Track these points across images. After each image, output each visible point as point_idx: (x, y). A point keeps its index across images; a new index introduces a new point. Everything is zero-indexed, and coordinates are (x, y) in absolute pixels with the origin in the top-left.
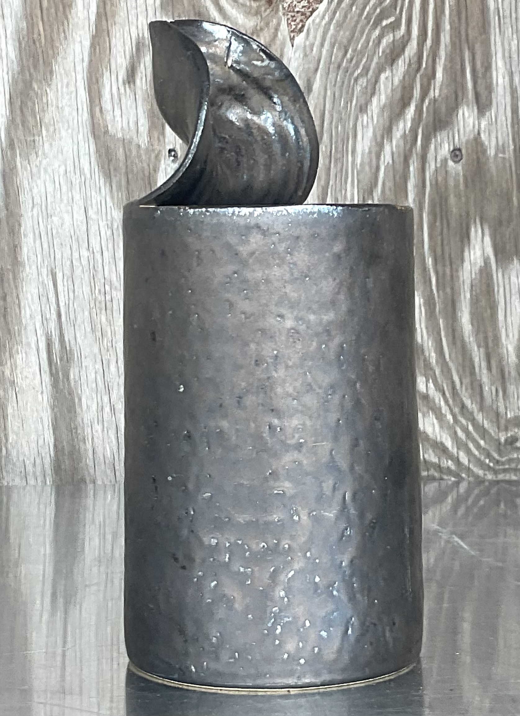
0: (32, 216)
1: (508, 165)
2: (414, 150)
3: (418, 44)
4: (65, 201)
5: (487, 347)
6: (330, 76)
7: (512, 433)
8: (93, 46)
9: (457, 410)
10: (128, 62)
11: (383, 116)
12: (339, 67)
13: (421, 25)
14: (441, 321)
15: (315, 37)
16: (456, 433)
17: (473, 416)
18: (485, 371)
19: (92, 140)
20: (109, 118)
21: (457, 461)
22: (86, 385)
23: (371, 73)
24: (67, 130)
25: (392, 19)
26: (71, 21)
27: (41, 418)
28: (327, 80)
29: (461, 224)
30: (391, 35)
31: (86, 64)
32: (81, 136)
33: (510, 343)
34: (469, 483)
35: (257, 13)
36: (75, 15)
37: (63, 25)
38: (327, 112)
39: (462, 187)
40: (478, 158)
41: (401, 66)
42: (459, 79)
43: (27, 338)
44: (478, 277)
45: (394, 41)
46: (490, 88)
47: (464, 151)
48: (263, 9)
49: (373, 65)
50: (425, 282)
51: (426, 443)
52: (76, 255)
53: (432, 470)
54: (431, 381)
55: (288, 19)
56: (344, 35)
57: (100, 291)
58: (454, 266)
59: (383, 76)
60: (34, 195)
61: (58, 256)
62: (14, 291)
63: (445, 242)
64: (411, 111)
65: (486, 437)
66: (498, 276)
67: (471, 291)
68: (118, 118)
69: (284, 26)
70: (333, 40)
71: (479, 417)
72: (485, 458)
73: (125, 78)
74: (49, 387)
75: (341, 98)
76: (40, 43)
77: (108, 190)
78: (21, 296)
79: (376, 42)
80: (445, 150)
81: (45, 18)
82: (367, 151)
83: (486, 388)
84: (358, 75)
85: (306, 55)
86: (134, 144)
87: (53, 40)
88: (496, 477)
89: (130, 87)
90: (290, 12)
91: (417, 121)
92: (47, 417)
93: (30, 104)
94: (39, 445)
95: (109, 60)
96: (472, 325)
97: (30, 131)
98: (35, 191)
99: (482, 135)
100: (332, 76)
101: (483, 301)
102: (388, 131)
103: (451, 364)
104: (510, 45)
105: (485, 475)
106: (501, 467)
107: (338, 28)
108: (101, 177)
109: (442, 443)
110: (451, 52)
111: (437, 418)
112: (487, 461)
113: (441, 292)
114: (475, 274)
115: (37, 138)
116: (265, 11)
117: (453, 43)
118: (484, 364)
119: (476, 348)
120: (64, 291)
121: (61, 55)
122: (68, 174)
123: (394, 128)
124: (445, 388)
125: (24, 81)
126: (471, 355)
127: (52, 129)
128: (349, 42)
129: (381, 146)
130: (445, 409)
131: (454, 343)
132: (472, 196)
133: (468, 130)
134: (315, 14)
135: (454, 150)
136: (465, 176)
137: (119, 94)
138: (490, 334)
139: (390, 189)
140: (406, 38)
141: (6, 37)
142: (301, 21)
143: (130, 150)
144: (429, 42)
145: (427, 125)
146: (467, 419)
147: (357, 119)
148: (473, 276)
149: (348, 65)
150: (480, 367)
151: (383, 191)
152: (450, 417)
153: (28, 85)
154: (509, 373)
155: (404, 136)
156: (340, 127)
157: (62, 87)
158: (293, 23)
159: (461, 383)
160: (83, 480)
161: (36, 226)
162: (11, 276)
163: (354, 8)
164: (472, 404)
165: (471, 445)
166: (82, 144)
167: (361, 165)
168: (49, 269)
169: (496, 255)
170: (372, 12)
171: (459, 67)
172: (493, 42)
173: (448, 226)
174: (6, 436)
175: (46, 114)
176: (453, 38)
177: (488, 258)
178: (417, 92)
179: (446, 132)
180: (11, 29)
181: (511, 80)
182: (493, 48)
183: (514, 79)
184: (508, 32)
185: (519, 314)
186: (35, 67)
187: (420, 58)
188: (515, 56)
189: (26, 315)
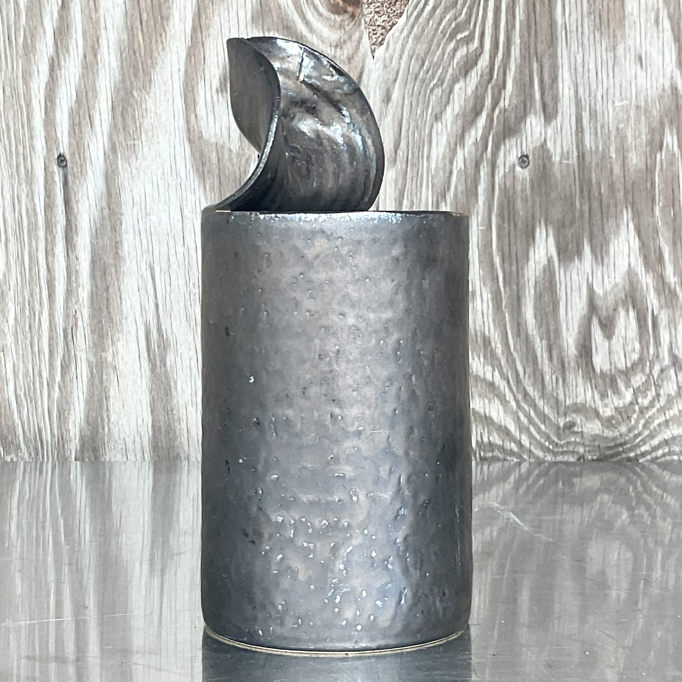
0: (132, 214)
1: (571, 170)
2: (485, 156)
3: (490, 57)
4: (163, 201)
5: (549, 339)
6: (408, 86)
7: (571, 419)
8: (189, 56)
9: (520, 397)
10: (221, 71)
11: (456, 123)
12: (416, 78)
13: (493, 39)
14: (507, 315)
15: (395, 51)
16: (518, 418)
17: (535, 402)
18: (546, 361)
19: (187, 145)
20: (203, 123)
21: (520, 444)
22: (181, 371)
23: (445, 84)
24: (165, 135)
25: (467, 33)
26: (168, 33)
27: (141, 400)
28: (405, 89)
29: (527, 226)
30: (465, 49)
31: (182, 73)
32: (177, 141)
33: (570, 336)
34: (530, 463)
35: (341, 27)
36: (172, 28)
37: (161, 36)
38: (404, 120)
39: (528, 191)
40: (544, 165)
41: (474, 78)
42: (527, 91)
43: (128, 327)
44: (542, 274)
45: (467, 53)
46: (556, 99)
47: (531, 158)
48: (346, 23)
49: (448, 77)
50: (493, 279)
51: (491, 426)
52: (172, 252)
53: (497, 451)
54: (496, 370)
55: (370, 32)
56: (421, 48)
57: (194, 284)
58: (520, 264)
59: (457, 87)
60: (134, 195)
61: (156, 253)
62: (116, 284)
63: (512, 243)
64: (482, 121)
65: (547, 422)
66: (560, 274)
67: (535, 287)
68: (212, 124)
69: (365, 40)
70: (411, 53)
71: (540, 403)
72: (545, 441)
73: (218, 86)
74: (148, 372)
75: (418, 106)
76: (140, 53)
77: (202, 192)
78: (122, 287)
79: (451, 54)
80: (513, 157)
81: (145, 30)
82: (441, 156)
83: (547, 378)
84: (434, 85)
85: (385, 67)
86: (226, 148)
87: (151, 50)
88: (555, 458)
89: (223, 96)
90: (371, 25)
91: (488, 128)
92: (145, 399)
93: (129, 110)
94: (139, 424)
95: (204, 69)
96: (535, 318)
97: (130, 136)
98: (135, 191)
99: (548, 143)
100: (409, 86)
101: (546, 296)
102: (461, 138)
103: (515, 355)
104: (575, 58)
105: (545, 456)
106: (560, 450)
107: (416, 42)
108: (195, 179)
109: (505, 427)
110: (521, 65)
111: (502, 405)
112: (547, 444)
113: (507, 288)
114: (539, 272)
115: (136, 142)
116: (348, 25)
117: (523, 57)
118: (546, 355)
119: (538, 340)
120: (161, 285)
121: (159, 66)
122: (166, 176)
123: (467, 137)
124: (510, 377)
125: (125, 89)
126: (534, 346)
127: (150, 134)
128: (426, 54)
129: (454, 152)
130: (509, 396)
131: (519, 335)
132: (538, 200)
133: (535, 138)
134: (395, 28)
135: (523, 156)
136: (531, 180)
137: (212, 102)
138: (552, 328)
139: (462, 193)
140: (479, 51)
141: (109, 47)
142: (382, 34)
143: (223, 154)
144: (500, 55)
145: (497, 133)
146: (529, 406)
147: (432, 126)
148: (537, 274)
149: (425, 76)
150: (542, 357)
151: (456, 195)
152: (513, 404)
153: (129, 93)
154: (569, 363)
155: (476, 143)
156: (416, 134)
157: (160, 95)
158: (374, 37)
159: (525, 373)
160: (178, 457)
161: (136, 225)
162: (113, 270)
163: (431, 23)
164: (534, 391)
165: (532, 429)
166: (178, 148)
167: (435, 170)
168: (148, 263)
169: (559, 255)
170: (447, 27)
171: (528, 78)
172: (559, 55)
173: (515, 228)
174: (108, 416)
175: (145, 120)
176: (523, 51)
177: (551, 257)
178: (488, 102)
179: (515, 140)
180: (113, 40)
181: (576, 91)
182: (560, 61)
183: (579, 90)
184: (574, 46)
185: (579, 309)
186: (135, 76)
187: (492, 70)
188: (580, 69)
189: (126, 305)
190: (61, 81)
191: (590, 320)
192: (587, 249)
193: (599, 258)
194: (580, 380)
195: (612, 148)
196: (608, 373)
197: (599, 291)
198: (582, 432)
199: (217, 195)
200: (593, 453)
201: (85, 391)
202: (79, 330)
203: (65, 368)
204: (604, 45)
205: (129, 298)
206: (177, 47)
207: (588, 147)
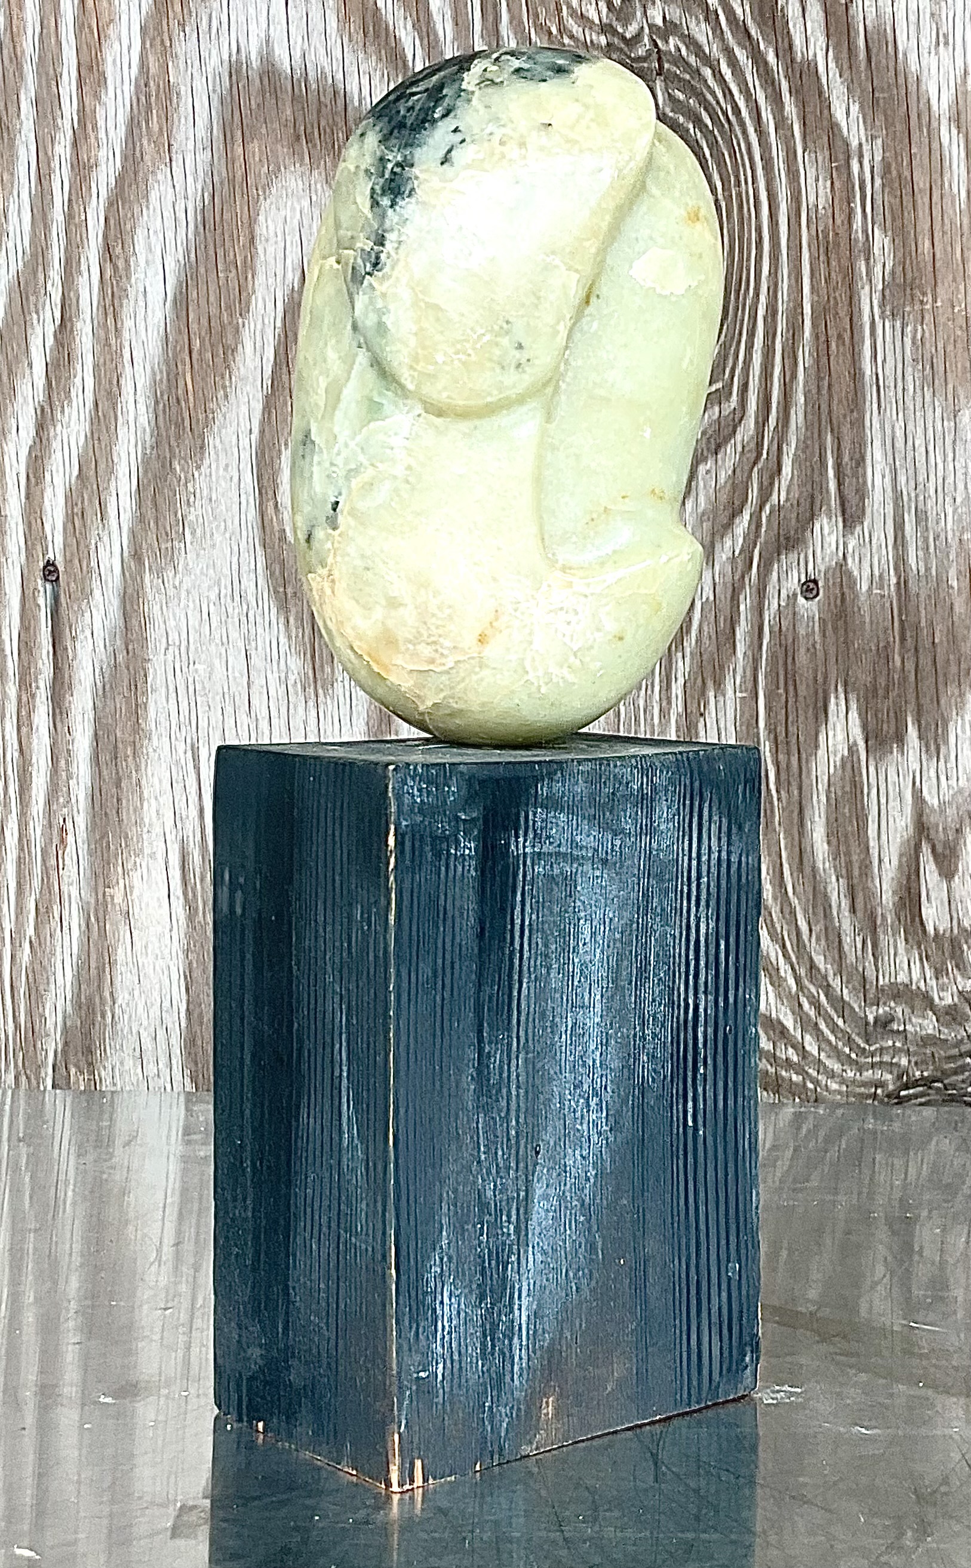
0: (165, 661)
1: (888, 605)
2: (747, 579)
3: (757, 422)
4: (217, 639)
5: (849, 877)
7: (887, 1010)
8: (267, 408)
9: (802, 972)
11: (702, 526)
13: (762, 396)
14: (781, 837)
16: (800, 1005)
17: (827, 981)
18: (846, 914)
19: (260, 551)
20: (287, 518)
21: (802, 1049)
24: (223, 535)
25: (719, 385)
26: (235, 372)
27: (169, 968)
29: (816, 692)
30: (717, 409)
31: (255, 435)
32: (244, 544)
33: (886, 875)
36: (241, 366)
39: (817, 637)
40: (843, 595)
41: (730, 456)
42: (816, 477)
43: (151, 845)
44: (839, 772)
45: (720, 417)
46: (862, 493)
47: (820, 584)
52: (230, 722)
54: (765, 927)
58: (804, 756)
59: (702, 469)
60: (169, 630)
61: (203, 723)
62: (134, 774)
63: (790, 719)
64: (743, 522)
65: (846, 1013)
66: (869, 774)
67: (828, 792)
71: (836, 983)
72: (844, 1045)
74: (182, 922)
76: (187, 401)
77: (282, 626)
78: (143, 782)
80: (794, 580)
81: (196, 366)
83: (847, 940)
87: (206, 401)
88: (861, 1075)
91: (752, 535)
92: (177, 966)
93: (166, 491)
94: (164, 1009)
96: (829, 843)
97: (167, 534)
98: (172, 623)
99: (850, 561)
101: (847, 807)
102: (709, 551)
103: (795, 901)
104: (893, 429)
105: (844, 1070)
106: (869, 1060)
108: (272, 604)
109: (780, 1022)
110: (806, 437)
111: (773, 984)
112: (847, 1050)
113: (783, 793)
114: (835, 767)
115: (176, 545)
117: (809, 425)
118: (845, 904)
119: (834, 878)
121: (217, 423)
122: (223, 601)
123: (718, 546)
124: (786, 938)
125: (160, 459)
126: (825, 889)
127: (199, 532)
130: (785, 970)
131: (801, 871)
132: (833, 650)
133: (828, 553)
135: (807, 581)
136: (822, 619)
138: (857, 858)
139: (710, 637)
140: (739, 413)
141: (135, 393)
144: (772, 421)
145: (767, 544)
146: (818, 987)
148: (832, 771)
150: (840, 905)
151: (699, 641)
152: (791, 982)
153: (166, 465)
154: (883, 916)
155: (733, 559)
157: (218, 469)
159: (811, 932)
161: (171, 677)
162: (129, 752)
164: (826, 963)
166: (244, 555)
168: (189, 741)
169: (866, 741)
171: (816, 458)
172: (867, 424)
173: (796, 695)
174: (112, 993)
175: (192, 509)
176: (810, 417)
177: (855, 744)
178: (754, 493)
179: (796, 556)
180: (143, 380)
181: (895, 480)
182: (868, 432)
183: (898, 479)
184: (891, 411)
185: (900, 829)
186: (178, 437)
187: (759, 445)
188: (900, 444)
189: (149, 812)
190: (56, 445)
191: (918, 848)
192: (912, 732)
193: (933, 747)
194: (901, 945)
195: (952, 573)
196: (948, 935)
197: (932, 800)
198: (905, 1030)
199: (307, 631)
200: (924, 1067)
201: (75, 951)
202: (68, 850)
203: (42, 913)
204: (938, 411)
205: (156, 798)
206: (248, 394)
207: (914, 568)
